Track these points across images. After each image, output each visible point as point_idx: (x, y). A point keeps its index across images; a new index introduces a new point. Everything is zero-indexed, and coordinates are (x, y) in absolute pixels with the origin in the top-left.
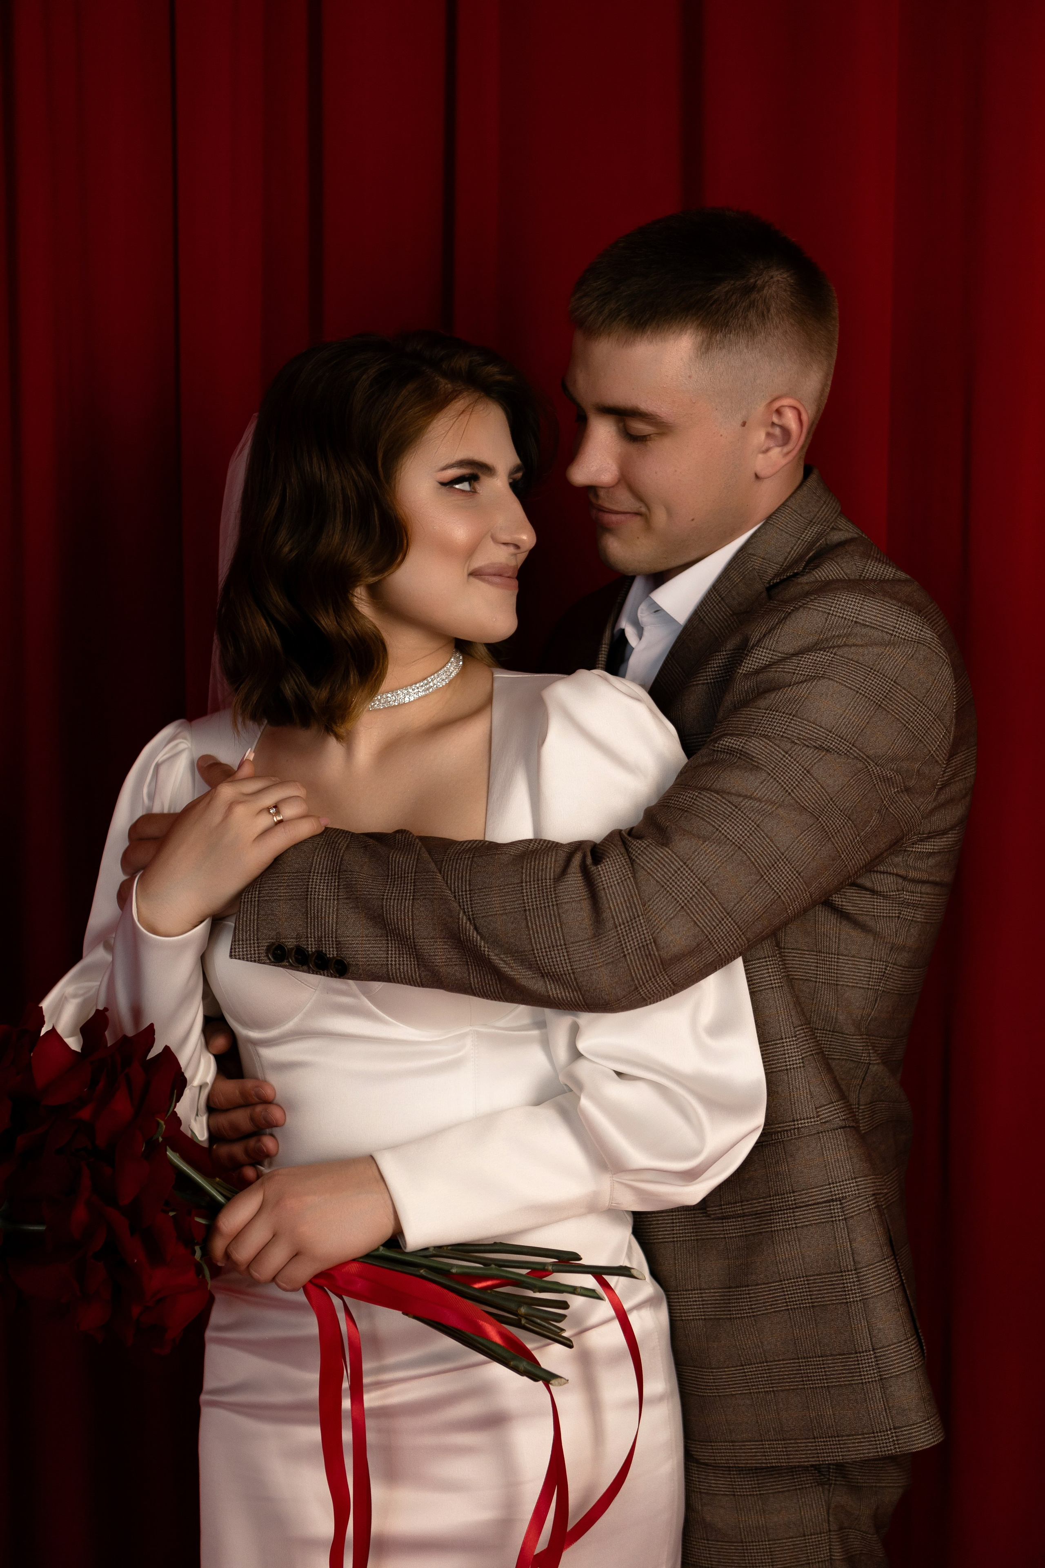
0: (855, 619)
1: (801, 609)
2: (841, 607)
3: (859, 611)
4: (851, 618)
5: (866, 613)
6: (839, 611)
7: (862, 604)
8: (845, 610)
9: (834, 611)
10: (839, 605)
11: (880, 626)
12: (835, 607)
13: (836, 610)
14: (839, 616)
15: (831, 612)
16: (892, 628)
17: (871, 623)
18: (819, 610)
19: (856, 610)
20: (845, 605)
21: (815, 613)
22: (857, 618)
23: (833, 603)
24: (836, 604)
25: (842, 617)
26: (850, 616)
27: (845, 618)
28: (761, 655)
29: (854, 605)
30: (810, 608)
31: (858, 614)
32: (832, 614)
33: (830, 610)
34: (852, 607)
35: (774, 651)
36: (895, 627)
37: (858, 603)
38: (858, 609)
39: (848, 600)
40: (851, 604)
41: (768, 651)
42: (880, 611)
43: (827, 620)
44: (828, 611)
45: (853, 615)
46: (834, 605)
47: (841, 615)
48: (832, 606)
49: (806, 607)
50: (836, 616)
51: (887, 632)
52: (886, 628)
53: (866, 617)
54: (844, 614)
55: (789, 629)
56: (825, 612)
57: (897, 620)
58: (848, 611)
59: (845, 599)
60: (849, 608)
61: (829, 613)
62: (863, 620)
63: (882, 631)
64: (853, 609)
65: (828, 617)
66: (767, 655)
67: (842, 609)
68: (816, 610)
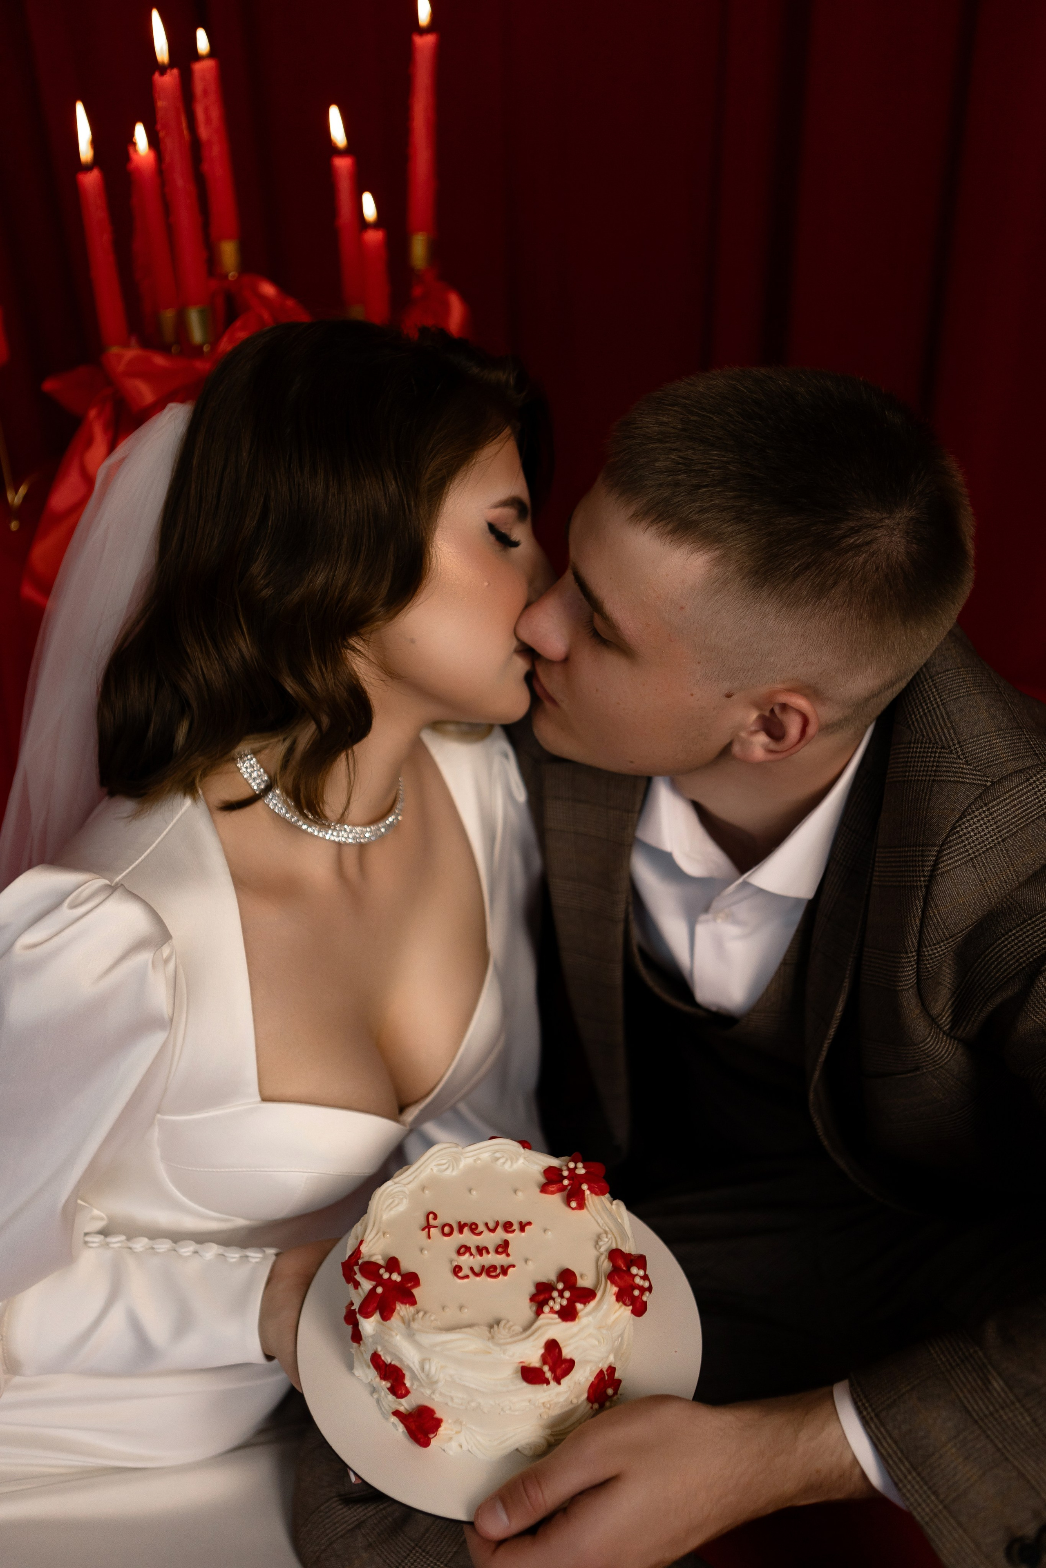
0: (1000, 839)
2: (977, 843)
3: (997, 827)
4: (996, 842)
5: (1004, 823)
6: (979, 847)
7: (993, 819)
8: (983, 841)
9: (974, 852)
10: (973, 842)
11: (1027, 820)
12: (972, 848)
13: (975, 849)
14: (984, 852)
15: (972, 856)
18: (959, 866)
19: (993, 830)
20: (978, 836)
21: (958, 871)
22: (1001, 836)
23: (965, 846)
24: (969, 844)
25: (987, 850)
28: (942, 950)
29: (987, 828)
30: (947, 871)
31: (999, 832)
32: (976, 857)
33: (969, 855)
34: (986, 831)
35: (951, 937)
37: (989, 821)
38: (994, 827)
39: (977, 828)
40: (983, 830)
41: (946, 942)
42: (1015, 806)
43: (975, 867)
44: (968, 858)
46: (968, 847)
47: (984, 849)
48: (967, 851)
50: (980, 854)
51: (1038, 818)
52: (1034, 815)
53: (1009, 826)
55: (947, 907)
56: (968, 861)
58: (987, 839)
59: (973, 830)
60: (985, 835)
61: (972, 859)
63: (1033, 821)
64: (989, 832)
65: (973, 863)
66: (948, 945)
67: (980, 844)
68: (956, 867)
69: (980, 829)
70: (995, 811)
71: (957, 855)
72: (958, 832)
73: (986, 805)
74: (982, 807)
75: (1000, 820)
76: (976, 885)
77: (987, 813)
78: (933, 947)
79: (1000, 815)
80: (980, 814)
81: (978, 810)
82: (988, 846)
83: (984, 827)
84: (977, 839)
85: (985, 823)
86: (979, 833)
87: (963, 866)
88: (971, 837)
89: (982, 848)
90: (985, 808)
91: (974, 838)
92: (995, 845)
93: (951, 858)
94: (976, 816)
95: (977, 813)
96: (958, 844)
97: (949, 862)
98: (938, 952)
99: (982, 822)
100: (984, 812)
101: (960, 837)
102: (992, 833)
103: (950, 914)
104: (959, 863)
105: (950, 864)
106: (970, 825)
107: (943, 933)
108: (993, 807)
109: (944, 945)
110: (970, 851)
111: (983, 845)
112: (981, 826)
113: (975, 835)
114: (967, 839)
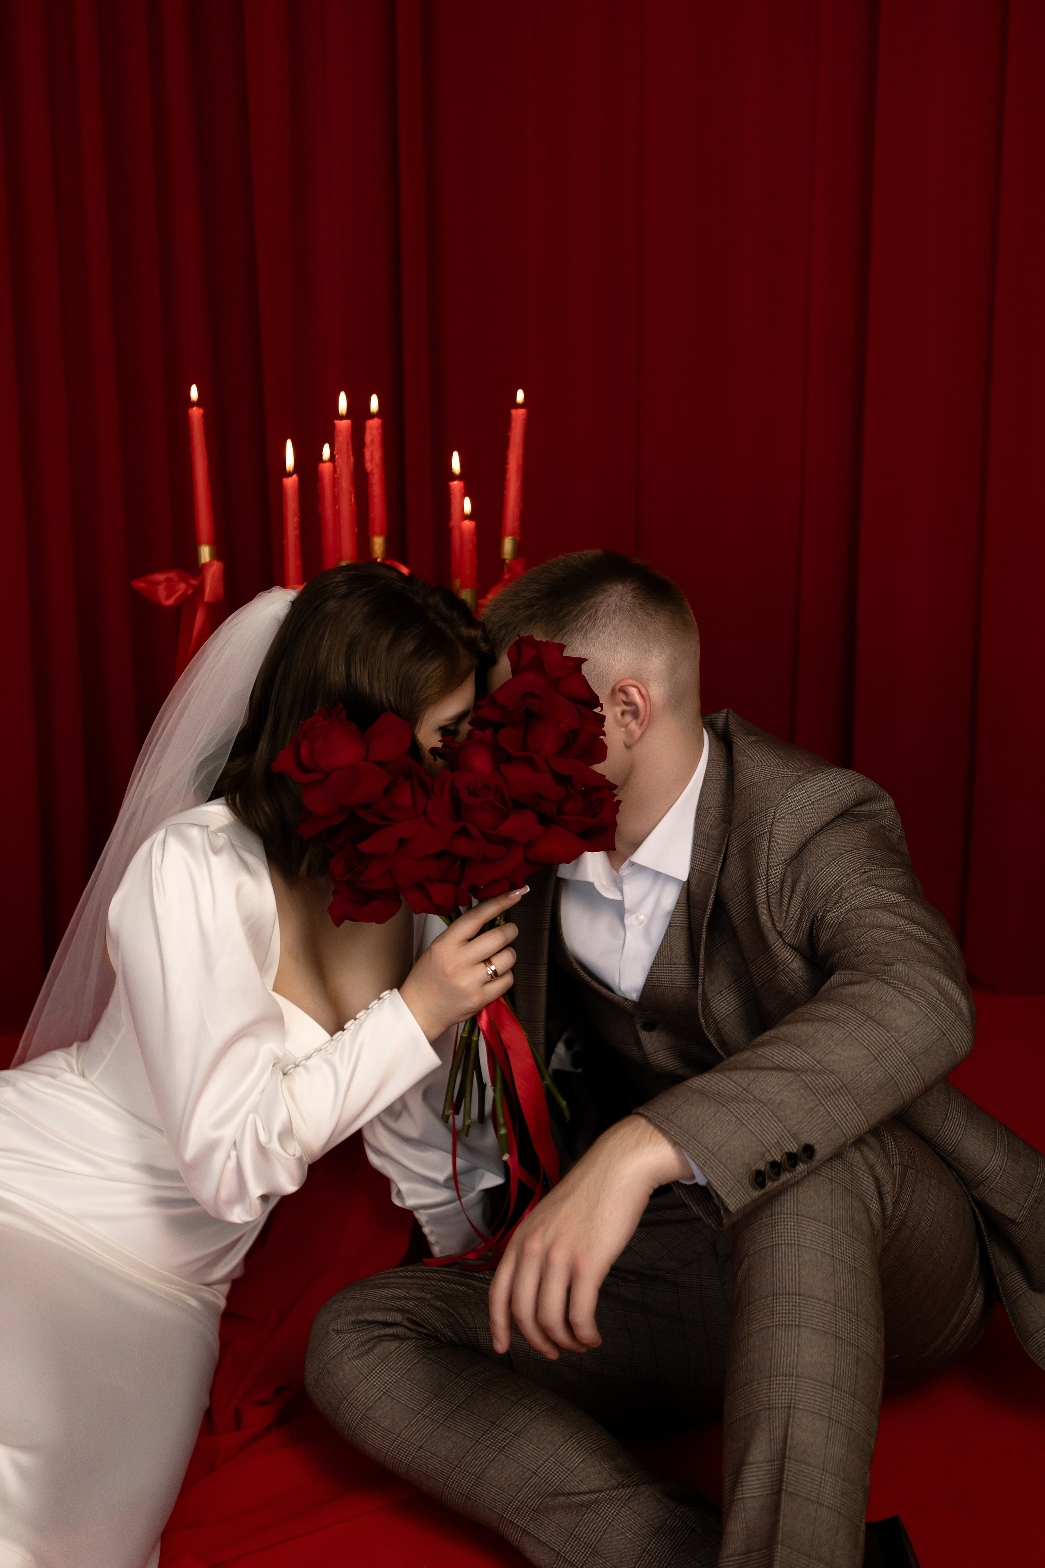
0: (810, 802)
1: (774, 824)
2: (796, 802)
3: (808, 795)
5: (812, 793)
6: (797, 805)
7: (805, 789)
8: (800, 802)
9: (795, 808)
10: (794, 801)
12: (794, 805)
14: (801, 808)
16: (832, 788)
17: (820, 796)
18: (787, 815)
20: (797, 798)
21: (788, 818)
22: (810, 800)
23: (790, 803)
26: (806, 802)
27: (805, 806)
29: (801, 794)
30: (781, 818)
31: (809, 797)
32: (796, 810)
33: (793, 809)
36: (833, 786)
37: (802, 791)
38: (806, 794)
39: (796, 794)
40: (799, 795)
41: (782, 864)
42: (817, 784)
43: (796, 816)
44: (792, 811)
45: (806, 800)
47: (801, 806)
48: (791, 806)
49: (778, 820)
50: (798, 809)
52: (829, 792)
54: (802, 804)
56: (791, 813)
57: (830, 781)
58: (802, 801)
59: (794, 795)
60: (801, 798)
61: (794, 811)
62: (814, 798)
64: (803, 797)
65: (795, 814)
67: (798, 803)
68: (785, 816)
70: (806, 786)
71: (785, 809)
72: (785, 796)
73: (800, 782)
74: (798, 783)
76: (798, 828)
77: (801, 786)
78: (776, 869)
79: (808, 788)
80: (796, 787)
81: (795, 785)
84: (796, 800)
85: (799, 792)
86: (797, 796)
87: (790, 815)
88: (792, 799)
89: (799, 805)
93: (782, 811)
94: (794, 788)
96: (785, 802)
97: (782, 814)
98: (778, 872)
100: (799, 785)
101: (786, 798)
102: (805, 797)
103: (784, 845)
104: (787, 813)
106: (792, 793)
107: (781, 858)
108: (804, 783)
109: (782, 867)
110: (793, 807)
113: (794, 798)
114: (790, 800)
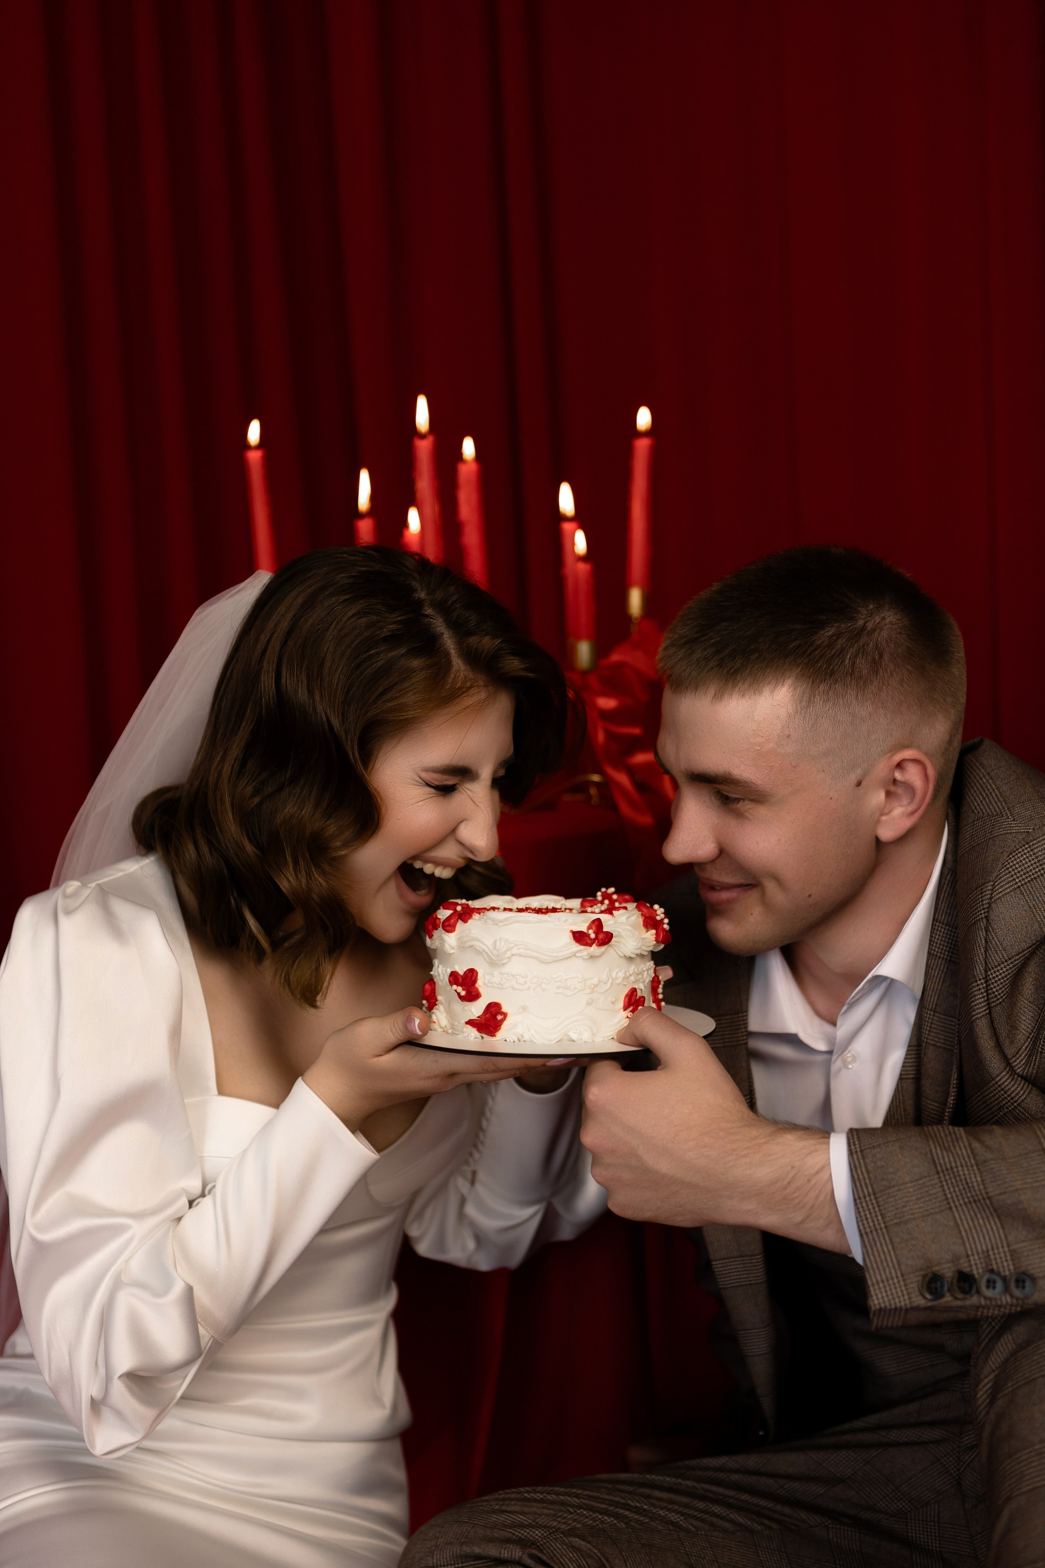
0: (1042, 871)
1: (993, 905)
2: (1022, 873)
4: (1039, 873)
6: (1024, 877)
7: (1034, 854)
8: (1028, 872)
9: (1020, 881)
10: (1019, 872)
12: (1018, 877)
13: (1021, 878)
14: (1029, 881)
15: (1019, 884)
18: (1008, 893)
19: (1035, 863)
20: (1023, 867)
21: (1008, 897)
22: (1042, 869)
23: (1012, 876)
24: (1016, 874)
25: (1032, 880)
26: (1036, 872)
27: (1035, 878)
28: (1004, 972)
29: (1030, 861)
30: (1000, 898)
31: (1041, 865)
32: (1022, 885)
33: (1016, 883)
34: (1029, 864)
35: (1010, 959)
37: (1031, 856)
38: (1036, 860)
39: (1021, 861)
40: (1026, 863)
41: (1005, 964)
43: (1023, 894)
44: (1016, 886)
45: (1037, 870)
46: (1015, 877)
47: (1029, 879)
48: (1015, 880)
49: (996, 900)
50: (1026, 883)
54: (1030, 876)
55: (1002, 930)
56: (1015, 889)
58: (1031, 870)
59: (1018, 863)
60: (1028, 867)
61: (1019, 887)
64: (1032, 865)
65: (1021, 891)
66: (1008, 967)
67: (1024, 874)
68: (1006, 894)
69: (1024, 862)
70: (1036, 848)
71: (1006, 884)
72: (1006, 866)
73: (1027, 843)
74: (1024, 845)
75: (1040, 856)
76: (1026, 911)
77: (1029, 849)
78: (996, 969)
79: (1040, 851)
80: (1023, 850)
81: (1021, 847)
82: (1032, 877)
83: (1027, 860)
84: (1022, 870)
85: (1027, 857)
86: (1023, 865)
87: (1012, 893)
88: (1017, 868)
89: (1027, 878)
90: (1026, 846)
91: (1019, 869)
92: (1038, 876)
93: (1002, 887)
94: (1020, 852)
95: (1020, 850)
96: (1006, 874)
97: (1000, 890)
98: (1000, 974)
99: (1025, 856)
100: (1026, 849)
101: (1008, 869)
102: (1035, 866)
103: (1006, 936)
105: (1001, 892)
106: (1015, 860)
107: (1002, 954)
108: (1034, 845)
109: (1005, 967)
110: (1017, 880)
111: (1027, 875)
112: (1024, 859)
113: (1020, 866)
114: (1013, 870)
